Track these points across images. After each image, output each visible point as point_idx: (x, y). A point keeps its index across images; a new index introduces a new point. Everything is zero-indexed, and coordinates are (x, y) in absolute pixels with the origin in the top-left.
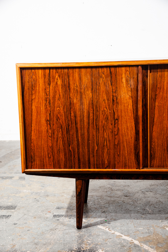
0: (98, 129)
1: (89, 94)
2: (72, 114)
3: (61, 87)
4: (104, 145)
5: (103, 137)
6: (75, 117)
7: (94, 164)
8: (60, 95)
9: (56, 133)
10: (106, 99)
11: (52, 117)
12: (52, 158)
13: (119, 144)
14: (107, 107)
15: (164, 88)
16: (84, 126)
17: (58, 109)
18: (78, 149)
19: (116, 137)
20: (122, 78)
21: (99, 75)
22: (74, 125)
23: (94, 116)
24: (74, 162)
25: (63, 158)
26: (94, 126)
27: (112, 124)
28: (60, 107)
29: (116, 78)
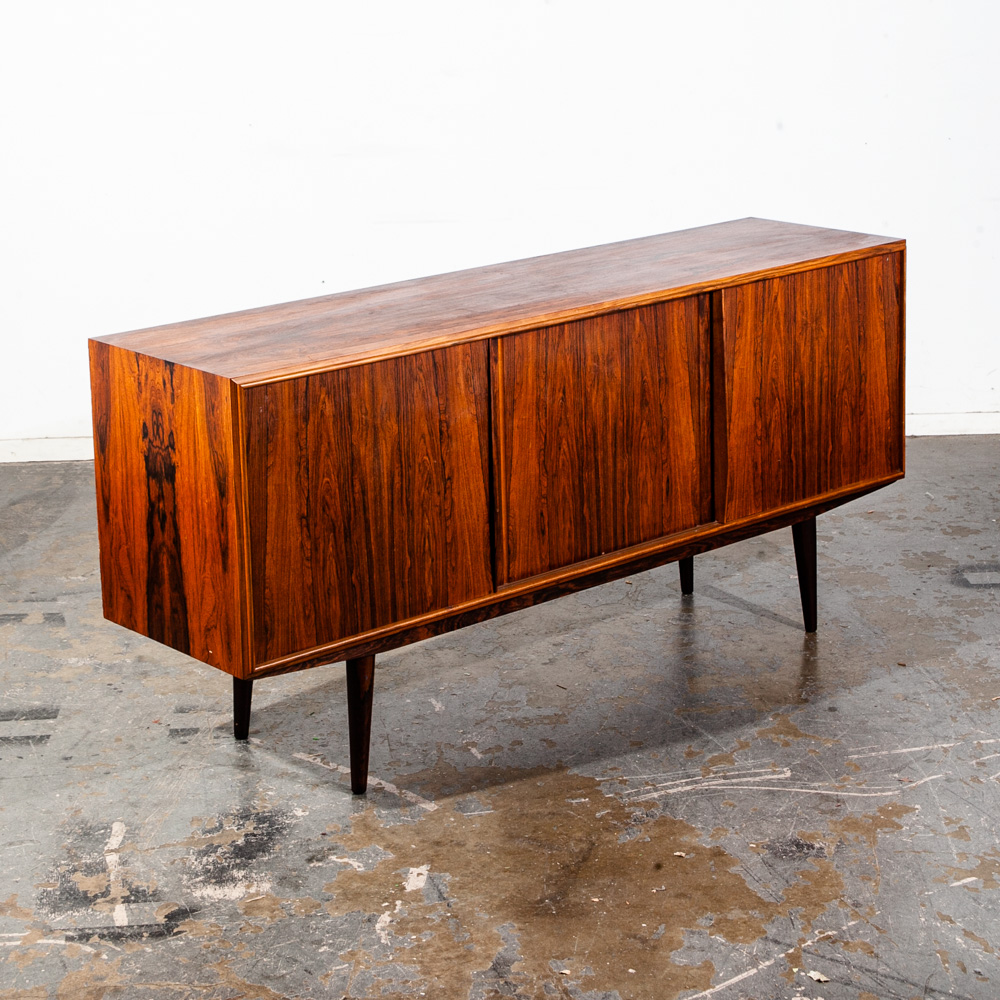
0: (411, 513)
1: (392, 425)
2: (357, 488)
3: (331, 420)
4: (424, 552)
5: (423, 529)
6: (364, 492)
7: (405, 606)
8: (329, 443)
9: (322, 546)
10: (426, 432)
11: (312, 505)
12: (313, 616)
13: (454, 538)
14: (429, 451)
15: (527, 382)
16: (381, 513)
17: (326, 479)
18: (371, 577)
19: (449, 522)
20: (457, 374)
21: (412, 376)
22: (361, 513)
23: (402, 481)
24: (362, 613)
25: (338, 608)
26: (402, 509)
27: (439, 493)
28: (329, 476)
29: (446, 375)
